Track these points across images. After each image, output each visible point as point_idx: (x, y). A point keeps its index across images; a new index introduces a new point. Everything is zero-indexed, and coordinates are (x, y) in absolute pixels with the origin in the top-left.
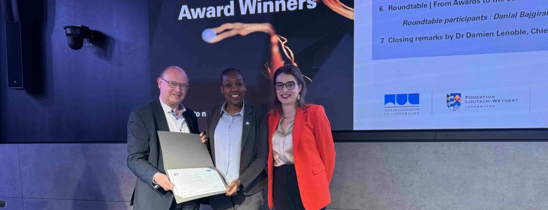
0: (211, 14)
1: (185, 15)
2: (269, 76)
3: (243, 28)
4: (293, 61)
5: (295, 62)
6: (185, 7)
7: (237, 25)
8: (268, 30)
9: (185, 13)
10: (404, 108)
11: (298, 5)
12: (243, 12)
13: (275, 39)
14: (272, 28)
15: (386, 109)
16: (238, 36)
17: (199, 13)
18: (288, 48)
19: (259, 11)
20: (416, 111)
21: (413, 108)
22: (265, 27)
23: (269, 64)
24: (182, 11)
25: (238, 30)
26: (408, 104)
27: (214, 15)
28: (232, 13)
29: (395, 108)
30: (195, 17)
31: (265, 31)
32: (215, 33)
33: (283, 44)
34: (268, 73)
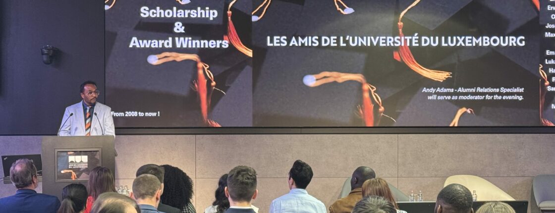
0: (154, 45)
1: (134, 44)
2: (196, 89)
3: (178, 56)
4: (213, 80)
5: (214, 81)
6: (134, 39)
7: (174, 54)
8: (195, 59)
9: (135, 42)
11: (216, 45)
12: (178, 46)
13: (201, 65)
14: (199, 58)
16: (174, 61)
17: (145, 44)
18: (209, 71)
19: (190, 46)
22: (193, 57)
23: (196, 81)
24: (132, 41)
25: (174, 57)
27: (157, 46)
28: (170, 46)
30: (142, 46)
32: (157, 58)
33: (206, 68)
34: (195, 87)
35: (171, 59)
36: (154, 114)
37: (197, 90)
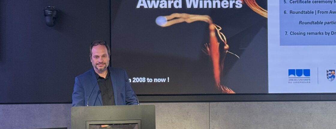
0: (163, 5)
1: (142, 5)
3: (189, 18)
5: (227, 44)
7: (184, 15)
9: (142, 3)
10: (301, 79)
11: (229, 5)
12: (189, 6)
13: (213, 27)
14: (210, 19)
15: (290, 79)
16: (185, 23)
17: (153, 4)
18: (222, 33)
19: (201, 7)
20: (309, 81)
21: (306, 79)
22: (205, 18)
23: (208, 44)
24: (140, 2)
25: (185, 18)
26: (303, 76)
27: (165, 7)
28: (180, 6)
29: (295, 79)
30: (150, 7)
31: (206, 21)
32: (167, 19)
33: (218, 30)
34: (207, 51)
35: (180, 21)
36: (164, 80)
37: (209, 54)
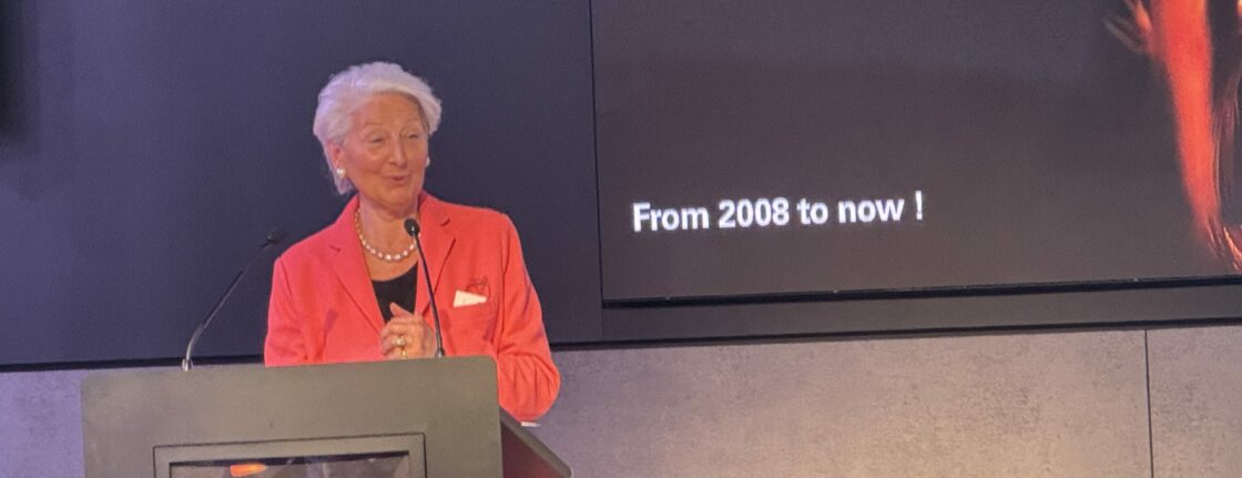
36: (892, 210)
